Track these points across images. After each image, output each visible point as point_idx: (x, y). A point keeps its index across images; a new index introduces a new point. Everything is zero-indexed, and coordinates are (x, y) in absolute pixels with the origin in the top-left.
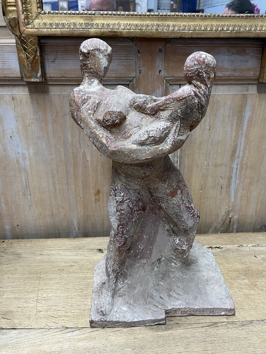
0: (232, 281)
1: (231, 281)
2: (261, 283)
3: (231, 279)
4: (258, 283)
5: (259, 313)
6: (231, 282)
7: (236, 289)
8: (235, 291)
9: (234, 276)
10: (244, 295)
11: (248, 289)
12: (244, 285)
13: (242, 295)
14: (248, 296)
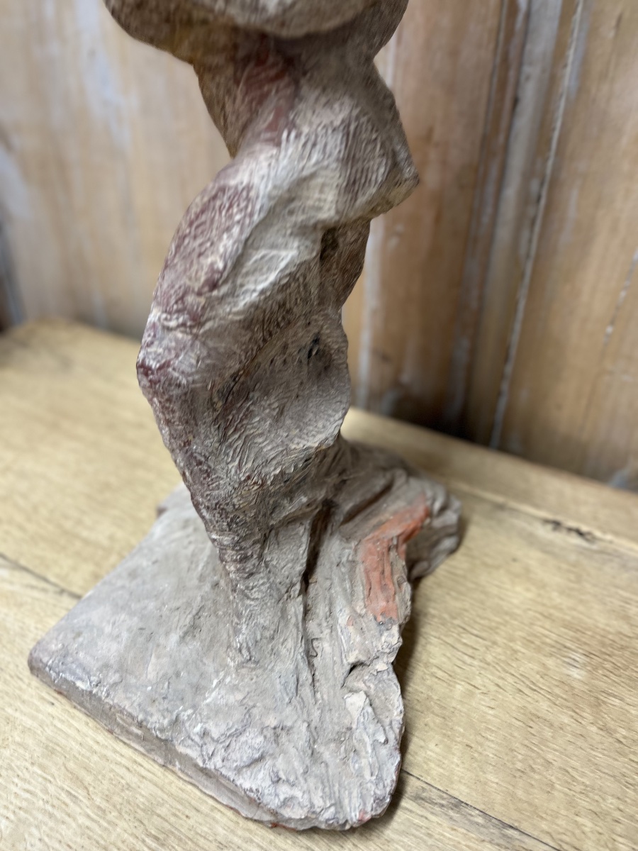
0: (523, 650)
1: (519, 648)
2: (627, 707)
3: (528, 642)
4: (617, 702)
5: (513, 795)
6: (516, 651)
7: (510, 679)
8: (500, 682)
9: (548, 641)
10: (522, 711)
11: (557, 702)
12: (556, 683)
13: (514, 708)
14: (531, 724)
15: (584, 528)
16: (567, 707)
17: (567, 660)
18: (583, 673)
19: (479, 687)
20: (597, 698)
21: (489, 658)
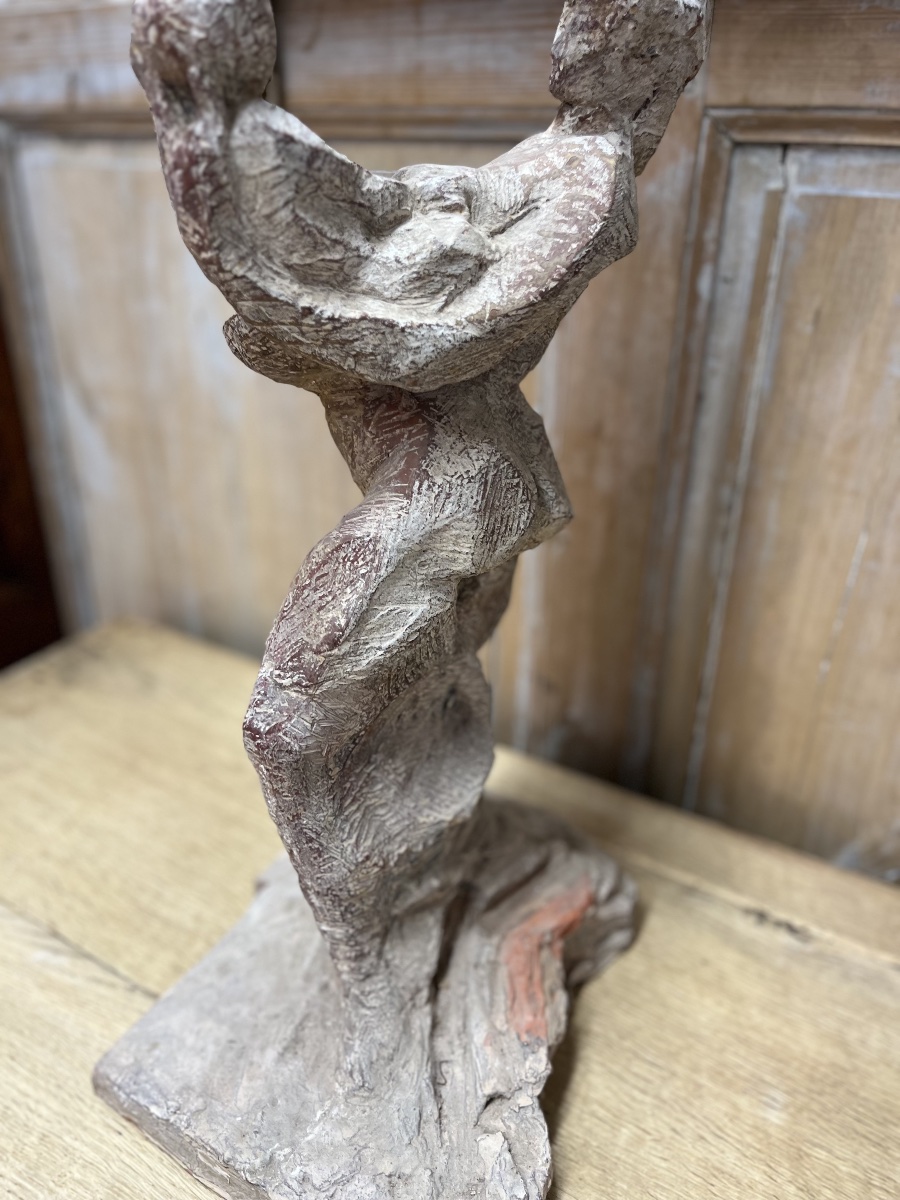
1: (704, 1081)
3: (716, 1074)
7: (691, 1123)
8: (679, 1127)
9: (741, 1073)
10: (703, 1164)
11: (748, 1154)
12: (747, 1128)
13: (693, 1159)
14: (714, 1181)
15: (798, 922)
16: (761, 1160)
17: (765, 1099)
18: (784, 1116)
19: (652, 1132)
20: (800, 1150)
21: (665, 1094)
